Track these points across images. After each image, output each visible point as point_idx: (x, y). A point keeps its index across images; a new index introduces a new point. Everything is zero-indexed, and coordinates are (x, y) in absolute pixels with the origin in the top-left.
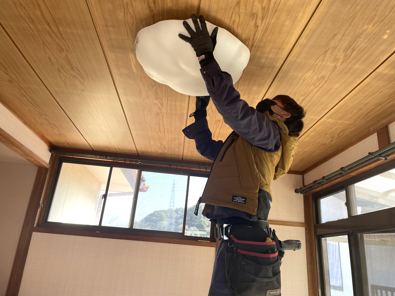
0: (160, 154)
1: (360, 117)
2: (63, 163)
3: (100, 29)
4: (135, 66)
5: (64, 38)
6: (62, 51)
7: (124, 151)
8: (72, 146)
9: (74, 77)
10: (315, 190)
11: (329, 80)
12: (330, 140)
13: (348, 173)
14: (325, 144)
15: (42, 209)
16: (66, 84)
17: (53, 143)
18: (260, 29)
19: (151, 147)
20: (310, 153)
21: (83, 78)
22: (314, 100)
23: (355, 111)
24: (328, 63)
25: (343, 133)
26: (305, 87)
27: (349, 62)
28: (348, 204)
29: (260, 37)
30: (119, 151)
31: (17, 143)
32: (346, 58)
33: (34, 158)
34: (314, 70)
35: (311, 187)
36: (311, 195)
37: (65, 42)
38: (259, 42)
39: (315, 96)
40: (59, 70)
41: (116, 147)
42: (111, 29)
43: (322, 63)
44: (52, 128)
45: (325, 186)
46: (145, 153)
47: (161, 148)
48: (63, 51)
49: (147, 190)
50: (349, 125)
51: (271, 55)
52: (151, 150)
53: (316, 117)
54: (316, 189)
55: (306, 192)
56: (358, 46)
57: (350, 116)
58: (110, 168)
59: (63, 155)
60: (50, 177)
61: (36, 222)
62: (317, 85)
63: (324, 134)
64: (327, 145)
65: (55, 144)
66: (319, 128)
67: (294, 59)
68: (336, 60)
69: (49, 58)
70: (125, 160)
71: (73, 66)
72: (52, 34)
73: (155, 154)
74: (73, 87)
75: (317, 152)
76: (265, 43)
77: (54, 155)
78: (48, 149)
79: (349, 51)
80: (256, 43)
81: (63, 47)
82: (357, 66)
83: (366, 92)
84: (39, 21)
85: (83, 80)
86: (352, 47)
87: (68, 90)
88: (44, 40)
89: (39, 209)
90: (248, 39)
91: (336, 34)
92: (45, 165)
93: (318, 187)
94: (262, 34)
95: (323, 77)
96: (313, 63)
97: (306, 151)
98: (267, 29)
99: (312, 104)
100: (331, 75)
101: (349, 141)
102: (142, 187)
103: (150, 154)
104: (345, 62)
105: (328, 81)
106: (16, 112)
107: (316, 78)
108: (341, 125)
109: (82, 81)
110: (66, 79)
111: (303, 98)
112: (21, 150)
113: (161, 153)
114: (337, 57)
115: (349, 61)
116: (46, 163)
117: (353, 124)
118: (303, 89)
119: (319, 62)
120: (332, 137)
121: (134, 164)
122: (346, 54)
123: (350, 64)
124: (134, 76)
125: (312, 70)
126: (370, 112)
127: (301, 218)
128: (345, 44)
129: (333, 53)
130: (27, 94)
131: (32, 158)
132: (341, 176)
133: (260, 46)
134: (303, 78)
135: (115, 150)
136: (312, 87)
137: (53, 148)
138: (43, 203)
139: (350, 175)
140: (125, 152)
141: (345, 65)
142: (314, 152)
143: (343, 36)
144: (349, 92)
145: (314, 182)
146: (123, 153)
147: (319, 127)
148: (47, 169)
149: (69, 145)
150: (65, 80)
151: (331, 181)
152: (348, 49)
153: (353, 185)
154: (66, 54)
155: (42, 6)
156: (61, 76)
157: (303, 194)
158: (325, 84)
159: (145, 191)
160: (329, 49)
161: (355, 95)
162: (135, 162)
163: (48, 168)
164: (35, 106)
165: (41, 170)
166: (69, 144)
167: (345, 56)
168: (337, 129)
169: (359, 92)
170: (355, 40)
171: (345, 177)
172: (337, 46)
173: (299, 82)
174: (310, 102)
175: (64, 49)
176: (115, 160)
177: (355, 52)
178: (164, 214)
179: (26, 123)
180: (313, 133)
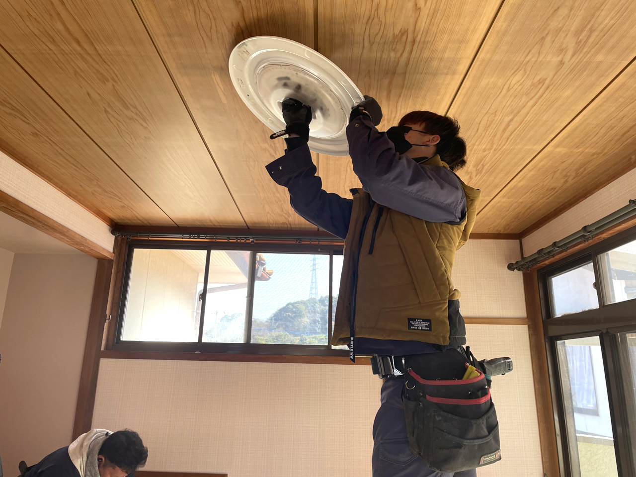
0: (282, 224)
1: (611, 140)
2: (135, 249)
3: (160, 41)
4: (224, 93)
5: (106, 60)
6: (106, 82)
7: (226, 224)
8: (145, 222)
9: (132, 119)
10: (541, 264)
11: (552, 84)
12: (563, 180)
13: (597, 235)
14: (555, 188)
15: (110, 323)
16: (120, 131)
17: (115, 219)
18: (424, 12)
19: (267, 215)
20: (529, 205)
21: (144, 120)
22: (529, 119)
23: (603, 131)
24: (549, 58)
25: (585, 168)
26: (511, 100)
27: (586, 52)
28: (599, 285)
29: (426, 27)
30: (218, 224)
31: (60, 228)
32: (580, 46)
33: (88, 247)
34: (525, 71)
35: (534, 260)
36: (536, 272)
37: (107, 67)
38: (424, 34)
39: (530, 114)
40: (106, 111)
41: (212, 218)
42: (177, 39)
43: (538, 58)
44: (111, 197)
45: (558, 257)
46: (258, 225)
47: (282, 216)
48: (108, 80)
49: (270, 278)
50: (593, 155)
51: (447, 54)
52: (267, 220)
53: (535, 147)
54: (543, 263)
55: (527, 268)
56: (600, 25)
57: (595, 139)
58: (206, 251)
59: (132, 237)
60: (117, 272)
61: (104, 342)
62: (532, 95)
63: (551, 172)
64: (557, 189)
65: (119, 221)
66: (541, 164)
67: (488, 56)
68: (562, 50)
69: (88, 94)
70: (229, 239)
71: (126, 102)
72: (86, 56)
73: (274, 225)
74: (131, 135)
75: (541, 201)
76: (434, 35)
77: (119, 238)
78: (110, 230)
79: (585, 33)
80: (419, 36)
81: (106, 75)
82: (599, 58)
83: (620, 100)
84: (62, 38)
85: (146, 122)
86: (589, 26)
87: (126, 140)
88: (75, 67)
89: (105, 323)
90: (405, 32)
91: (558, 8)
92: (107, 255)
93: (546, 259)
94: (428, 21)
95: (542, 81)
96: (522, 59)
97: (522, 203)
98: (435, 11)
99: (527, 126)
100: (555, 77)
101: (597, 180)
102: (262, 275)
103: (266, 225)
104: (579, 52)
105: (551, 88)
106: (52, 179)
107: (530, 83)
108: (580, 155)
109: (145, 125)
110: (119, 123)
111: (510, 118)
112: (67, 237)
113: (284, 223)
114: (564, 46)
115: (585, 50)
116: (109, 252)
117: (602, 153)
118: (508, 103)
119: (532, 58)
120: (565, 176)
121: (243, 243)
122: (578, 39)
123: (587, 56)
124: (224, 109)
125: (522, 72)
126: (628, 131)
127: (520, 311)
128: (575, 24)
129: (556, 40)
130: (63, 150)
131: (86, 246)
132: (585, 241)
133: (426, 40)
134: (506, 87)
135: (211, 224)
136: (524, 99)
137: (116, 227)
138: (111, 313)
139: (601, 237)
140: (228, 225)
141: (579, 58)
142: (537, 202)
143: (571, 10)
144: (590, 100)
145: (540, 251)
146: (224, 227)
147: (541, 161)
148: (110, 261)
149: (140, 222)
150: (118, 125)
151: (568, 249)
152: (582, 31)
153: (605, 253)
154: (113, 85)
155: (64, 14)
156: (111, 119)
157: (523, 271)
158: (547, 93)
159: (266, 280)
160: (548, 34)
161: (600, 106)
162: (244, 240)
163: (112, 258)
164: (79, 168)
165: (102, 263)
166: (139, 220)
167: (578, 43)
168: (573, 162)
169: (607, 100)
170: (593, 16)
171: (590, 241)
172: (562, 28)
173: (501, 92)
174: (522, 124)
175: (109, 78)
176: (214, 239)
177: (596, 34)
178: (303, 307)
179: (69, 194)
180: (532, 173)
